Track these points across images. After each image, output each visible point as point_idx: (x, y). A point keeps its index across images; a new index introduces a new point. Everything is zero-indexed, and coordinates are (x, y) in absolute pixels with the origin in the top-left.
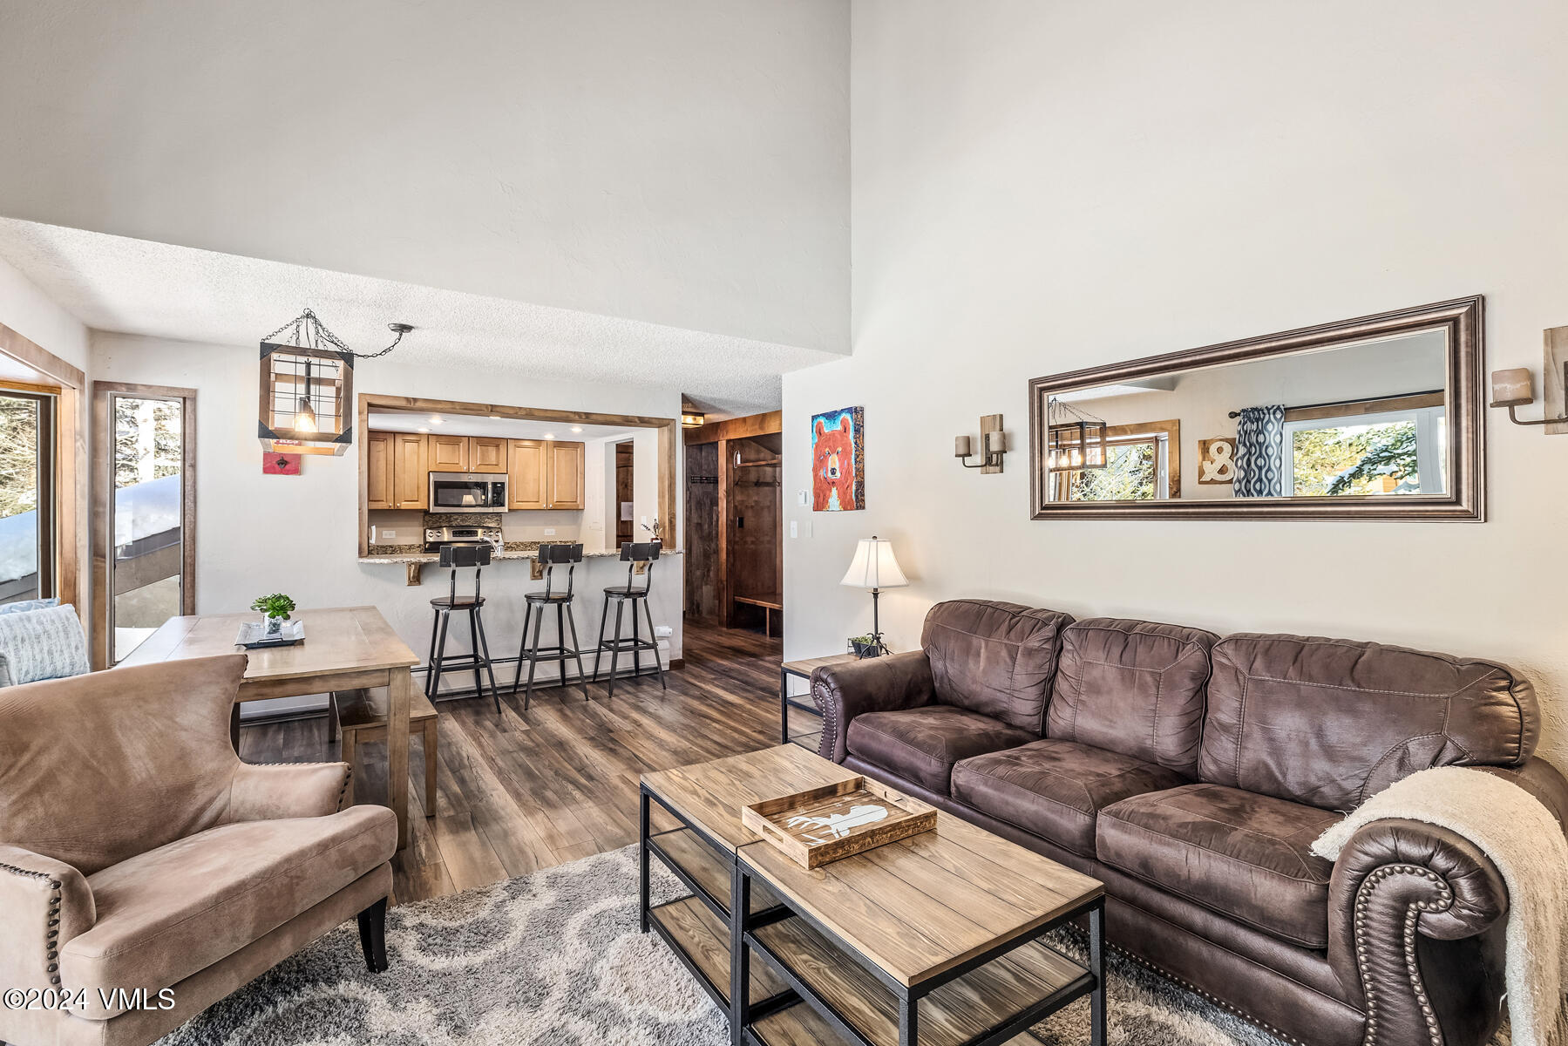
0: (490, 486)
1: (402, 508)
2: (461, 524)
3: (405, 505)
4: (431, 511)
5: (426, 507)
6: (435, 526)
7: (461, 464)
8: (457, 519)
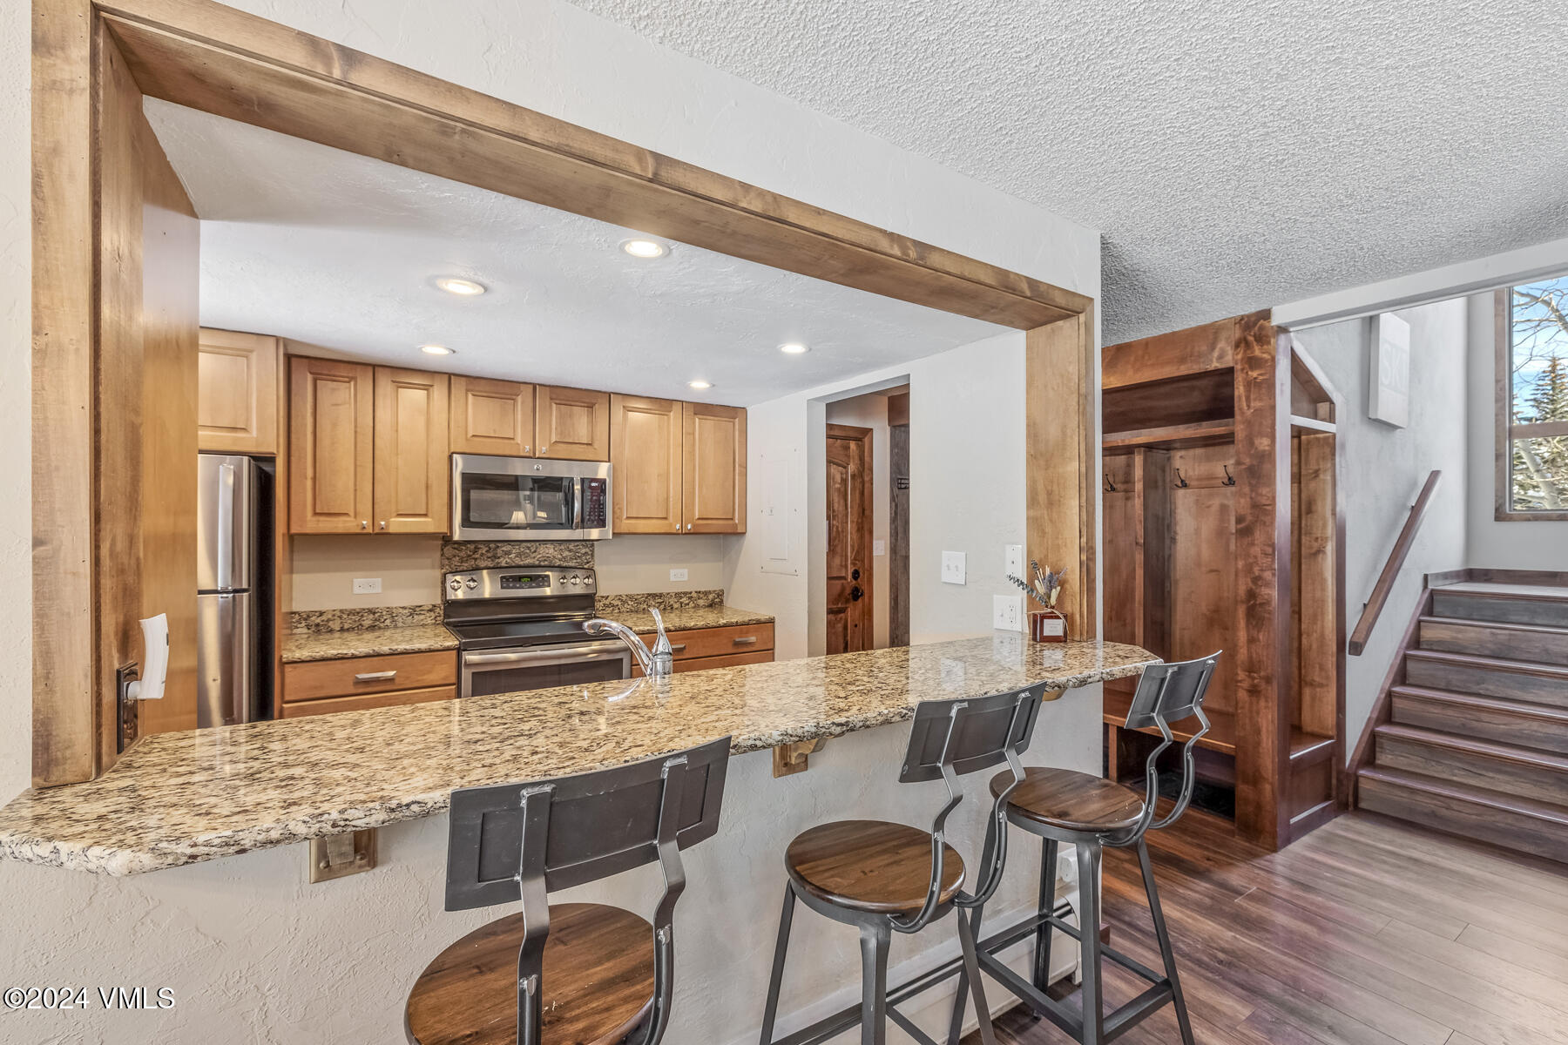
0: (577, 487)
1: (392, 530)
2: (518, 561)
3: (397, 525)
4: (456, 537)
5: (444, 529)
6: (465, 566)
7: (519, 440)
8: (508, 553)
